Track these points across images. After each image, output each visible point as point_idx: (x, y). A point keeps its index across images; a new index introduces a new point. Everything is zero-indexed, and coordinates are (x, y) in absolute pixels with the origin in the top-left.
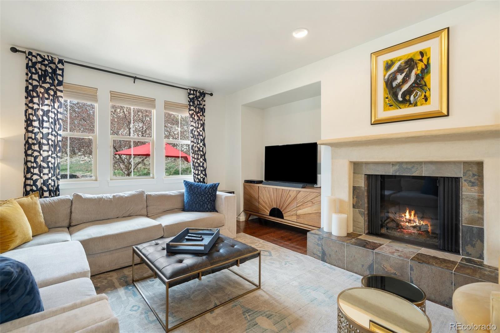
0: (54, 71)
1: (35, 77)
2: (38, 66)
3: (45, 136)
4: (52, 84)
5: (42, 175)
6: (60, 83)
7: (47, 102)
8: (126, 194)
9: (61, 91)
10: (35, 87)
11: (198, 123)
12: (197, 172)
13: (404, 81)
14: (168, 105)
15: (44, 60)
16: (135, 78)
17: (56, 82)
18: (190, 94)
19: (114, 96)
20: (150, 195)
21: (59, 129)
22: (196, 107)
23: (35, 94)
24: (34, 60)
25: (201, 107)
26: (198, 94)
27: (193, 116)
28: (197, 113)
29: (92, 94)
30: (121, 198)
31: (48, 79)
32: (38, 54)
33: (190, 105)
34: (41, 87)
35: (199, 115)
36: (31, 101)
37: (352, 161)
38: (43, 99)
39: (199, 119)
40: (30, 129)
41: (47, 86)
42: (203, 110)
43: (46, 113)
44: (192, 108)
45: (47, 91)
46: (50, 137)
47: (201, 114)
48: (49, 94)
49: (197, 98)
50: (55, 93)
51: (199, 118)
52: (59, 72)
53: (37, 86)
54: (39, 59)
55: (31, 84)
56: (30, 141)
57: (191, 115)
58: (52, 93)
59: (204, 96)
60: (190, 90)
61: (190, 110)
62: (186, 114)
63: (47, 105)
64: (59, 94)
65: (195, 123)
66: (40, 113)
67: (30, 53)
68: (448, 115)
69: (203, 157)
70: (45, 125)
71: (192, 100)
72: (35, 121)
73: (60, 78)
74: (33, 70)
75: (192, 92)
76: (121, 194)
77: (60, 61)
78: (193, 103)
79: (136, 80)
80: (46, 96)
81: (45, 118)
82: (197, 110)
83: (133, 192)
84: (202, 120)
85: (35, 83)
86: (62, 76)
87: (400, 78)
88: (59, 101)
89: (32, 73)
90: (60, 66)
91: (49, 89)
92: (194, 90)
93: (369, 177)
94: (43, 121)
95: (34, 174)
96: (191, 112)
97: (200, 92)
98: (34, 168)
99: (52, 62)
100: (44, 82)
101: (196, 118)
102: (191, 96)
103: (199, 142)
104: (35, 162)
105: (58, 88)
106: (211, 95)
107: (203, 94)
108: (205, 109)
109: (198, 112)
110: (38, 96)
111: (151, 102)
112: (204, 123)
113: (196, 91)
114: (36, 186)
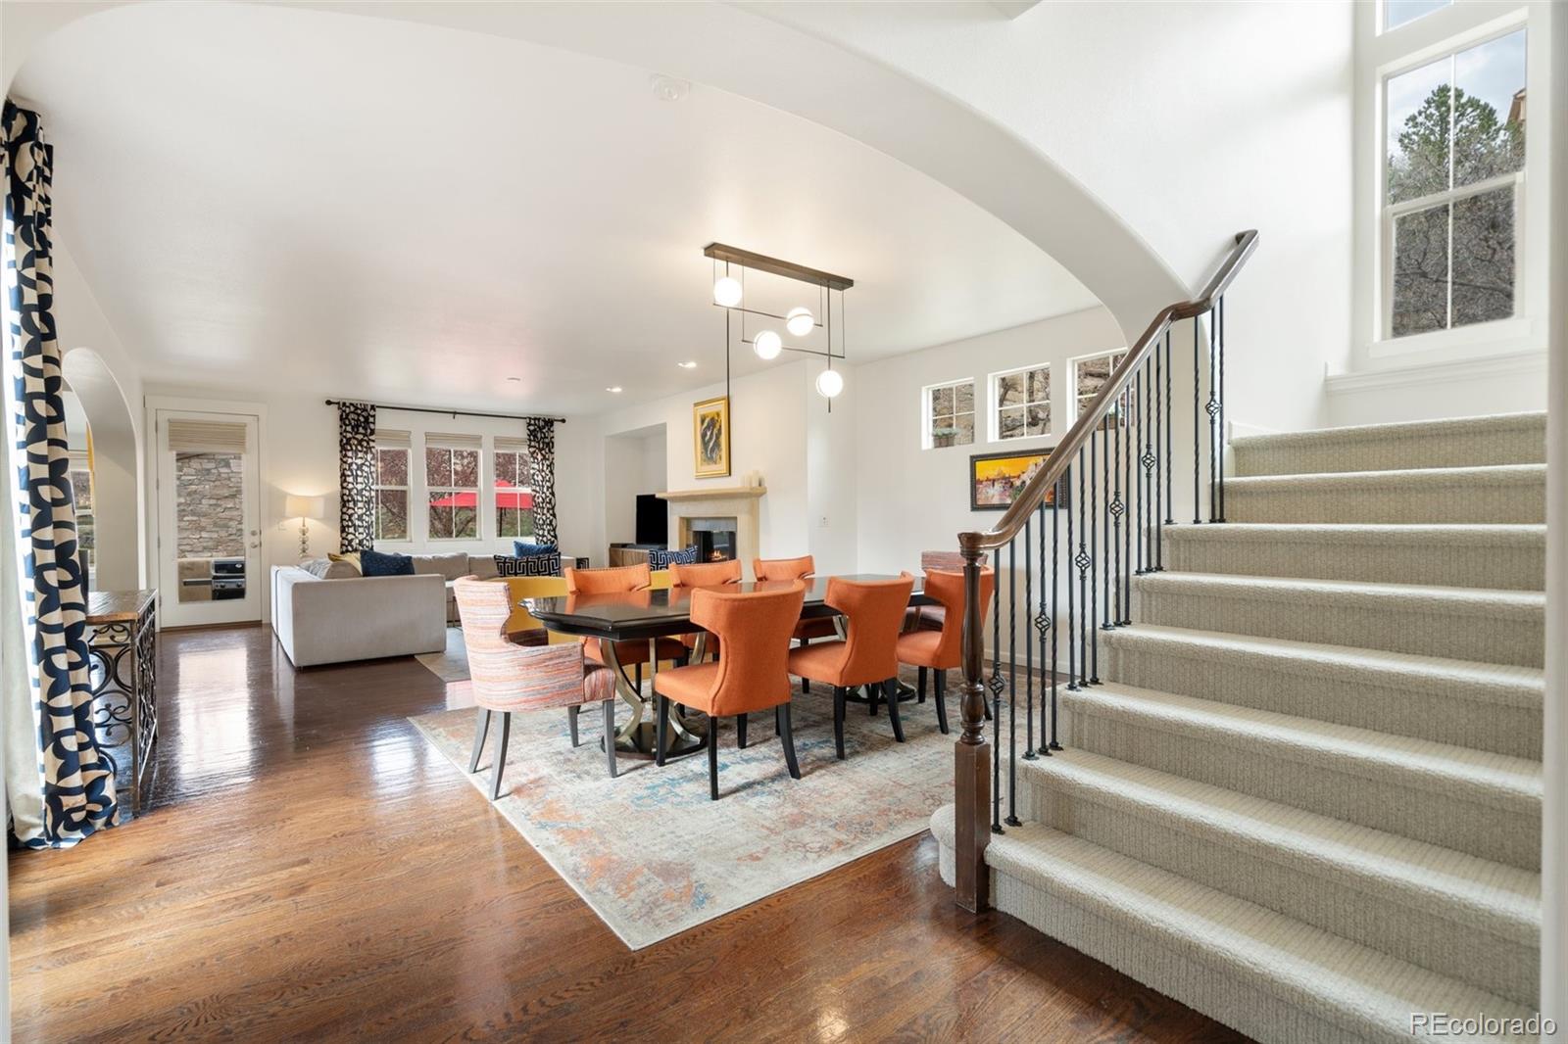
0: (366, 419)
1: (349, 429)
2: (352, 416)
3: (360, 493)
4: (365, 435)
5: (357, 534)
6: (373, 432)
7: (360, 455)
8: (447, 555)
9: (373, 441)
10: (349, 440)
11: (543, 464)
12: (541, 532)
13: (711, 438)
14: (499, 441)
15: (357, 408)
16: (455, 413)
17: (369, 431)
18: (529, 424)
19: (429, 437)
20: (474, 558)
21: (372, 484)
22: (538, 442)
23: (349, 448)
24: (348, 410)
25: (547, 440)
26: (542, 423)
27: (535, 455)
28: (540, 450)
29: (405, 437)
30: (441, 559)
31: (361, 430)
32: (351, 404)
33: (530, 440)
34: (354, 438)
35: (543, 452)
36: (345, 456)
37: (683, 516)
38: (357, 451)
39: (544, 458)
40: (345, 485)
41: (360, 437)
42: (549, 445)
43: (360, 467)
44: (533, 444)
45: (360, 442)
46: (364, 492)
47: (547, 450)
48: (362, 446)
49: (541, 429)
50: (368, 443)
51: (544, 456)
52: (371, 419)
53: (350, 439)
54: (352, 409)
55: (345, 437)
56: (345, 498)
57: (532, 453)
58: (365, 444)
59: (552, 425)
60: (530, 418)
61: (530, 446)
62: (526, 451)
63: (361, 458)
64: (372, 444)
65: (538, 464)
66: (354, 467)
67: (344, 404)
68: (730, 474)
69: (551, 512)
70: (360, 480)
71: (532, 433)
72: (349, 476)
73: (372, 426)
74: (347, 422)
75: (533, 422)
76: (442, 555)
77: (373, 408)
78: (535, 436)
79: (457, 416)
80: (359, 448)
81: (359, 473)
82: (541, 446)
83: (454, 554)
84: (548, 459)
85: (349, 435)
86: (374, 423)
87: (709, 433)
88: (371, 452)
89: (346, 425)
90: (372, 413)
91: (362, 440)
92: (535, 419)
93: (697, 533)
94: (357, 475)
95: (348, 533)
96: (532, 450)
97: (544, 420)
98: (348, 526)
99: (365, 410)
100: (357, 433)
101: (540, 457)
102: (532, 428)
103: (545, 490)
104: (350, 520)
105: (371, 437)
106: (563, 421)
107: (549, 423)
108: (553, 443)
109: (543, 449)
110: (352, 449)
111: (476, 440)
112: (552, 463)
113: (539, 419)
114: (352, 546)
